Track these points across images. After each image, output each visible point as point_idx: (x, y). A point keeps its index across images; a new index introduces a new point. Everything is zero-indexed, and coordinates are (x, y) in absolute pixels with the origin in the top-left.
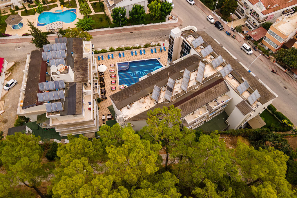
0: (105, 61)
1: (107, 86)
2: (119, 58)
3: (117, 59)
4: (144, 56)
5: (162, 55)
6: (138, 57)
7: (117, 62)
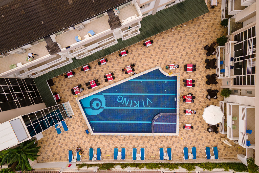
0: (201, 144)
1: (203, 77)
2: (173, 148)
3: (176, 144)
4: (119, 145)
5: (79, 141)
6: (131, 143)
7: (176, 137)
